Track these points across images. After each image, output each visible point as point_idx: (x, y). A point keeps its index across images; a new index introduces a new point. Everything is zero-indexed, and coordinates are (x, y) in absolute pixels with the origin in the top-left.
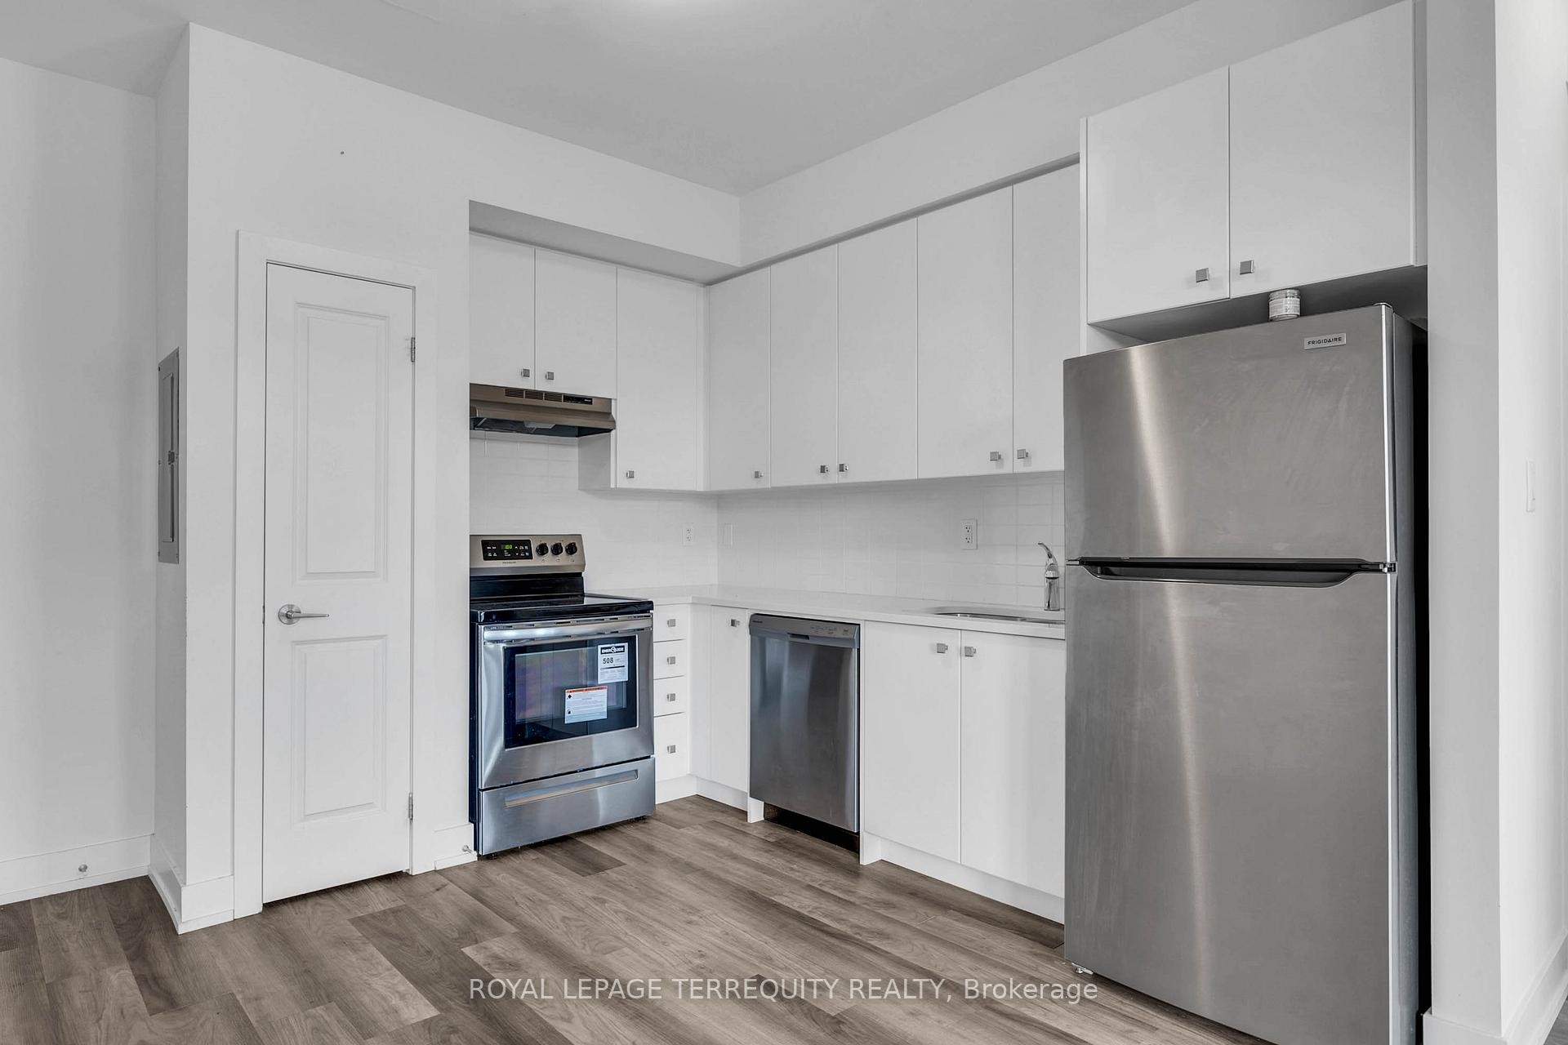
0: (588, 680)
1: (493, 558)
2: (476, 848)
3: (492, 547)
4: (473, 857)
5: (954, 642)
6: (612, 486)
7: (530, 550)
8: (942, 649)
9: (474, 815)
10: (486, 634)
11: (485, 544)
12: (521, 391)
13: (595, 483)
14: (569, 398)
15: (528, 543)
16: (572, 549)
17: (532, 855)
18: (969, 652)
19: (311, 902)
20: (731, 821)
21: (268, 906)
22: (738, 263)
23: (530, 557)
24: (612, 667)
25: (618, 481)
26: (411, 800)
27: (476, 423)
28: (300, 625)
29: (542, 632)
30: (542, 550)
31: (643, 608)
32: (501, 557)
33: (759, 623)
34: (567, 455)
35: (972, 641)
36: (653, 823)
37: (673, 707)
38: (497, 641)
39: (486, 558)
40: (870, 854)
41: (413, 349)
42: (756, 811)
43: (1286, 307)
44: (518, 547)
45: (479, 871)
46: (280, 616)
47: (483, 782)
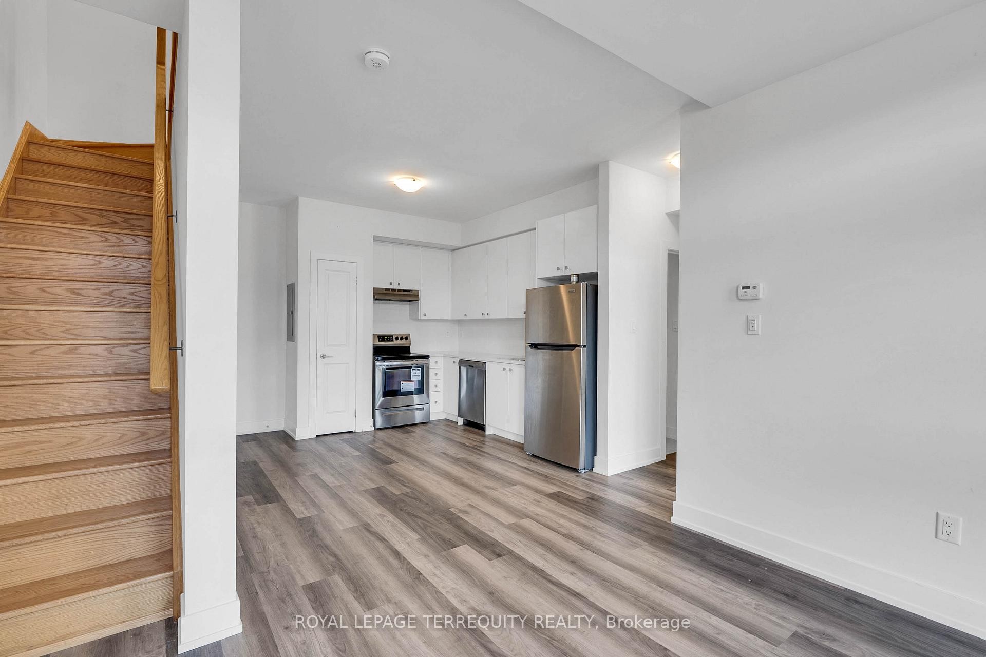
0: (409, 379)
1: (381, 341)
2: (374, 426)
3: (382, 338)
4: (373, 429)
5: (508, 367)
6: (419, 318)
7: (393, 339)
8: (504, 369)
9: (374, 417)
10: (378, 363)
11: (379, 336)
12: (390, 289)
13: (414, 317)
14: (405, 291)
15: (392, 336)
16: (406, 338)
17: (390, 430)
18: (510, 370)
19: (328, 436)
20: (453, 424)
21: (317, 436)
22: (461, 246)
23: (393, 341)
24: (416, 375)
25: (421, 316)
26: (356, 410)
27: (375, 299)
28: (326, 359)
29: (395, 363)
30: (397, 339)
31: (426, 357)
32: (384, 341)
33: (462, 363)
34: (406, 308)
35: (512, 367)
36: (429, 424)
37: (436, 389)
38: (381, 366)
39: (379, 341)
40: (489, 431)
41: (357, 281)
42: (460, 422)
43: (574, 279)
44: (389, 338)
45: (375, 432)
46: (321, 357)
47: (377, 407)
